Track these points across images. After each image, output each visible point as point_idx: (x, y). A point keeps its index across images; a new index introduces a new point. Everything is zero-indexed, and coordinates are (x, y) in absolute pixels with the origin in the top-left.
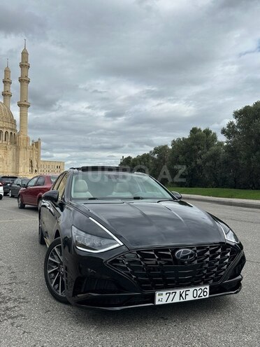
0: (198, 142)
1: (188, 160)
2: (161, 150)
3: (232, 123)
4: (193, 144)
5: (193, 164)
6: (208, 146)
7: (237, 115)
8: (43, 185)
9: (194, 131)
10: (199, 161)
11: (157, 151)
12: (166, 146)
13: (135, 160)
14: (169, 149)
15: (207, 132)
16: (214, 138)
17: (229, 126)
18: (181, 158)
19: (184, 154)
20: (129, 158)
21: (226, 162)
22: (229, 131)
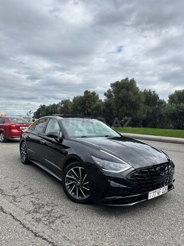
0: (89, 99)
1: (83, 109)
2: (66, 102)
3: (110, 90)
4: (86, 100)
5: (86, 111)
6: (94, 102)
7: (112, 85)
8: (4, 123)
9: (86, 92)
10: (89, 110)
11: (63, 102)
12: (69, 100)
13: (48, 107)
14: (71, 102)
15: (94, 93)
16: (97, 97)
17: (108, 91)
18: (79, 108)
19: (80, 106)
20: (44, 105)
21: (104, 111)
22: (108, 94)
